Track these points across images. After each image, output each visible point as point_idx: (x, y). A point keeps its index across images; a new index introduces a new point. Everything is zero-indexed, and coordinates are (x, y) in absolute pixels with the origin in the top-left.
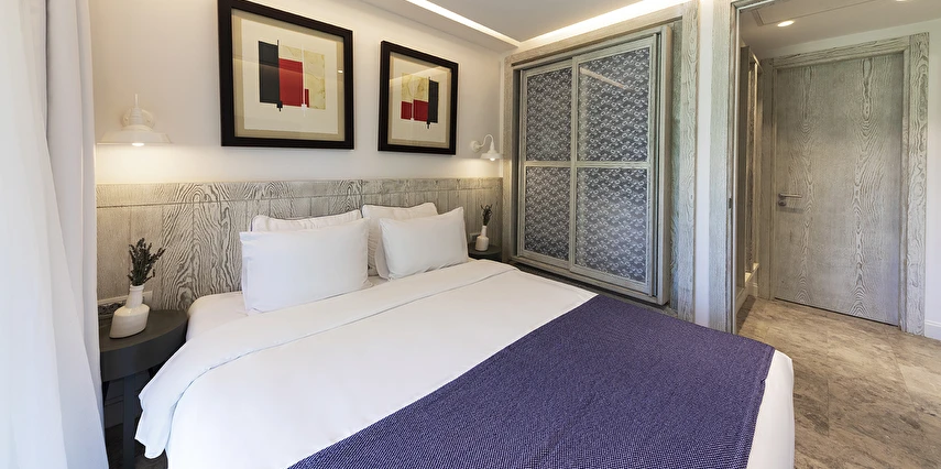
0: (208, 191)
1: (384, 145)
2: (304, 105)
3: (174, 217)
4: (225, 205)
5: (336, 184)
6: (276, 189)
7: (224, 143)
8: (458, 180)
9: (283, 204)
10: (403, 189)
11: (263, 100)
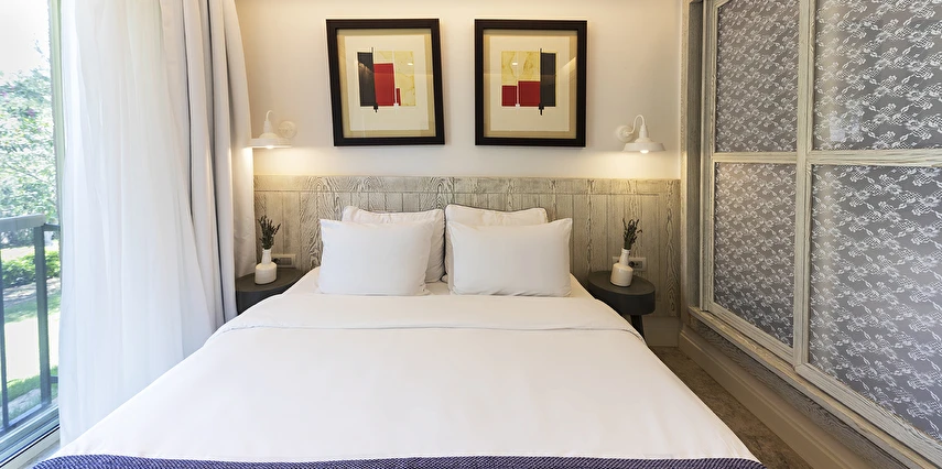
0: (325, 184)
1: (482, 139)
2: (396, 104)
3: (306, 201)
4: (337, 195)
5: (427, 181)
6: (373, 184)
7: (337, 143)
8: (590, 182)
9: (378, 197)
10: (504, 189)
11: (363, 104)
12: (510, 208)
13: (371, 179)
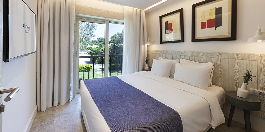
1: (194, 40)
5: (178, 52)
7: (161, 43)
10: (200, 55)
12: (202, 62)
13: (166, 51)
